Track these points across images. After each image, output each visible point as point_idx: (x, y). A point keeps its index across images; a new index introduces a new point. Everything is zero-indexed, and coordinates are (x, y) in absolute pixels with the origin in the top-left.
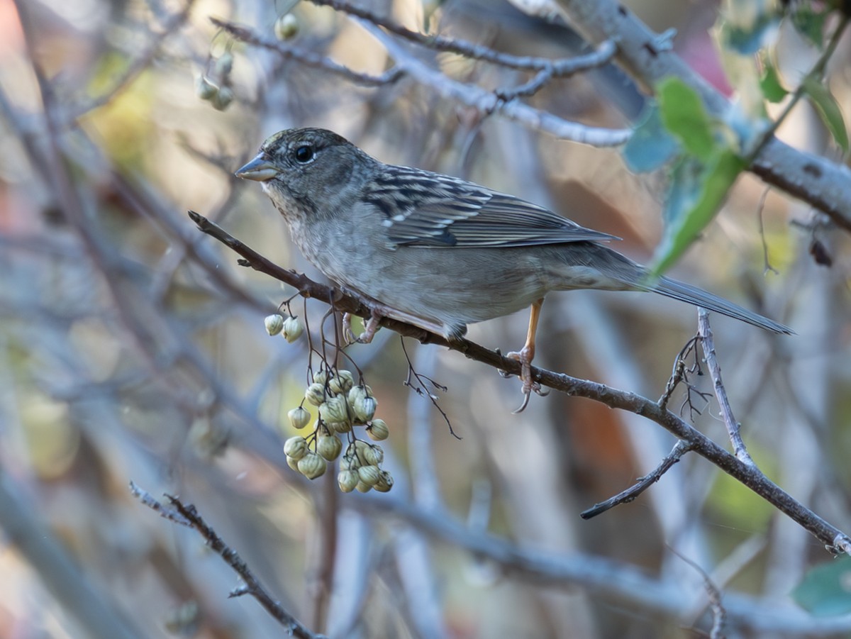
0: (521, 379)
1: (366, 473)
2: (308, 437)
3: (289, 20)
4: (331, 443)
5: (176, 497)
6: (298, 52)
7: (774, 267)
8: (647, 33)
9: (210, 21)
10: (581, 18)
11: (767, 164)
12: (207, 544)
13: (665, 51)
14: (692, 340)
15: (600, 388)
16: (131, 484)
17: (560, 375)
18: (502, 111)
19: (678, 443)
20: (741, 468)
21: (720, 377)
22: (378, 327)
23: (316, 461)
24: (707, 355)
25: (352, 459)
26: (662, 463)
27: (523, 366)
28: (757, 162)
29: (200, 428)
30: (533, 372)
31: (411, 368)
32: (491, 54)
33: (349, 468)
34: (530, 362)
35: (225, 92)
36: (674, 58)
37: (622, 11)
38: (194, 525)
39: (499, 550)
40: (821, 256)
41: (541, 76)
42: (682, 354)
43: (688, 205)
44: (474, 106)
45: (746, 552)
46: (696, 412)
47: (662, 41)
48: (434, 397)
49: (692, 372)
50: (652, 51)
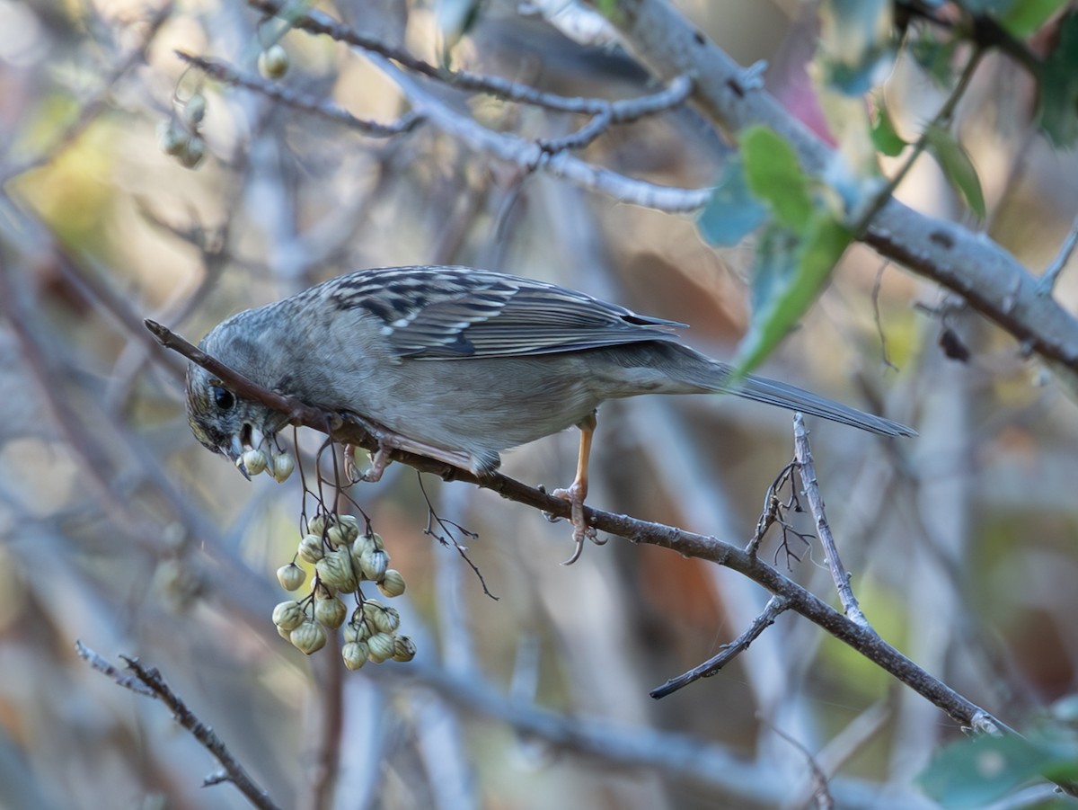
0: (572, 522)
1: (378, 644)
2: (303, 601)
3: (276, 53)
4: (332, 608)
5: (135, 660)
6: (289, 93)
7: (893, 363)
8: (730, 66)
9: (175, 56)
10: (647, 49)
11: (884, 232)
12: (175, 718)
13: (754, 89)
14: (788, 468)
15: (671, 532)
16: (78, 643)
17: (621, 517)
18: (547, 167)
19: (773, 600)
20: (852, 630)
21: (824, 514)
22: (388, 461)
23: (313, 632)
24: (807, 486)
25: (360, 626)
26: (752, 626)
27: (573, 508)
28: (872, 228)
29: (167, 572)
30: (587, 514)
31: (432, 511)
32: (533, 94)
33: (357, 638)
34: (583, 500)
35: (195, 145)
36: (766, 98)
37: (700, 40)
38: (159, 695)
39: (550, 726)
40: (953, 348)
41: (597, 122)
42: (775, 486)
43: (780, 287)
44: (512, 161)
45: (863, 726)
46: (794, 559)
47: (751, 76)
48: (461, 548)
49: (788, 508)
50: (737, 89)
